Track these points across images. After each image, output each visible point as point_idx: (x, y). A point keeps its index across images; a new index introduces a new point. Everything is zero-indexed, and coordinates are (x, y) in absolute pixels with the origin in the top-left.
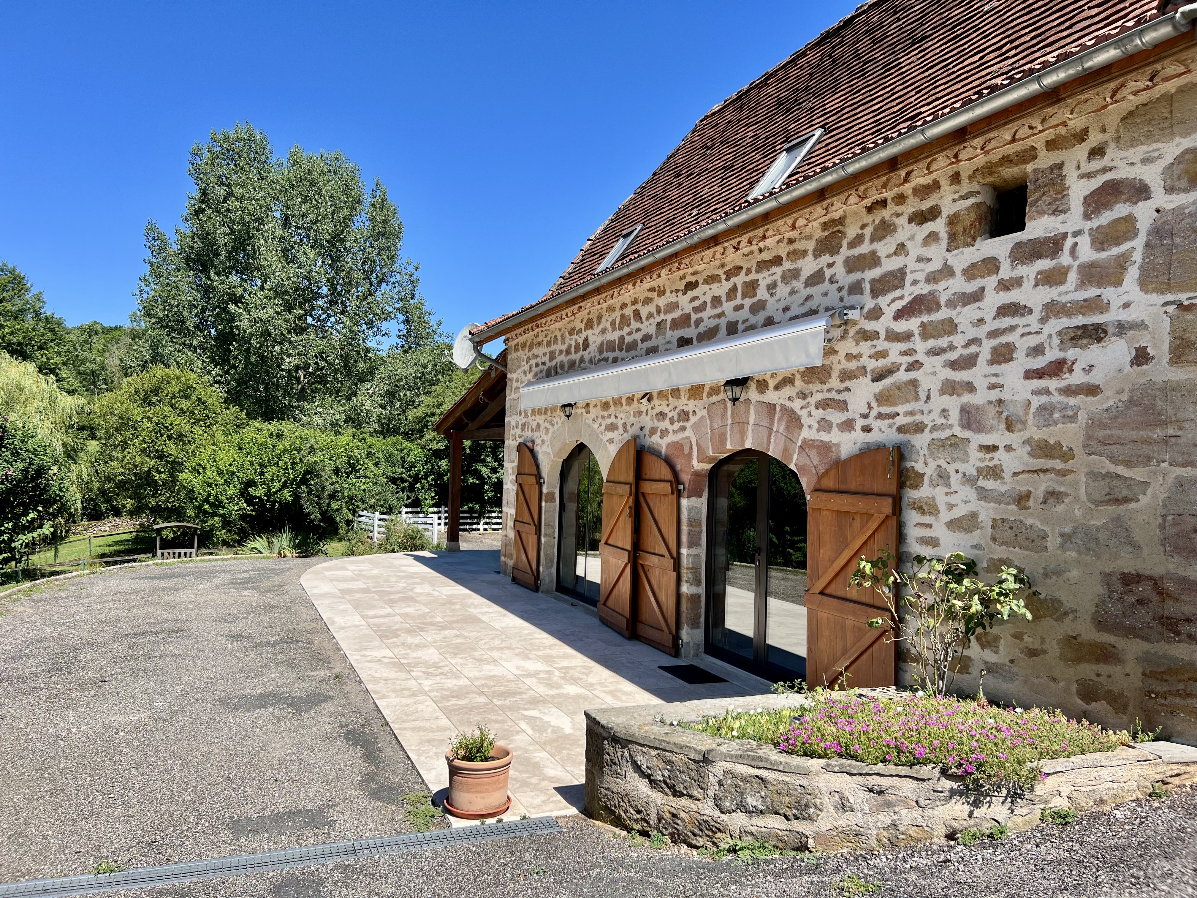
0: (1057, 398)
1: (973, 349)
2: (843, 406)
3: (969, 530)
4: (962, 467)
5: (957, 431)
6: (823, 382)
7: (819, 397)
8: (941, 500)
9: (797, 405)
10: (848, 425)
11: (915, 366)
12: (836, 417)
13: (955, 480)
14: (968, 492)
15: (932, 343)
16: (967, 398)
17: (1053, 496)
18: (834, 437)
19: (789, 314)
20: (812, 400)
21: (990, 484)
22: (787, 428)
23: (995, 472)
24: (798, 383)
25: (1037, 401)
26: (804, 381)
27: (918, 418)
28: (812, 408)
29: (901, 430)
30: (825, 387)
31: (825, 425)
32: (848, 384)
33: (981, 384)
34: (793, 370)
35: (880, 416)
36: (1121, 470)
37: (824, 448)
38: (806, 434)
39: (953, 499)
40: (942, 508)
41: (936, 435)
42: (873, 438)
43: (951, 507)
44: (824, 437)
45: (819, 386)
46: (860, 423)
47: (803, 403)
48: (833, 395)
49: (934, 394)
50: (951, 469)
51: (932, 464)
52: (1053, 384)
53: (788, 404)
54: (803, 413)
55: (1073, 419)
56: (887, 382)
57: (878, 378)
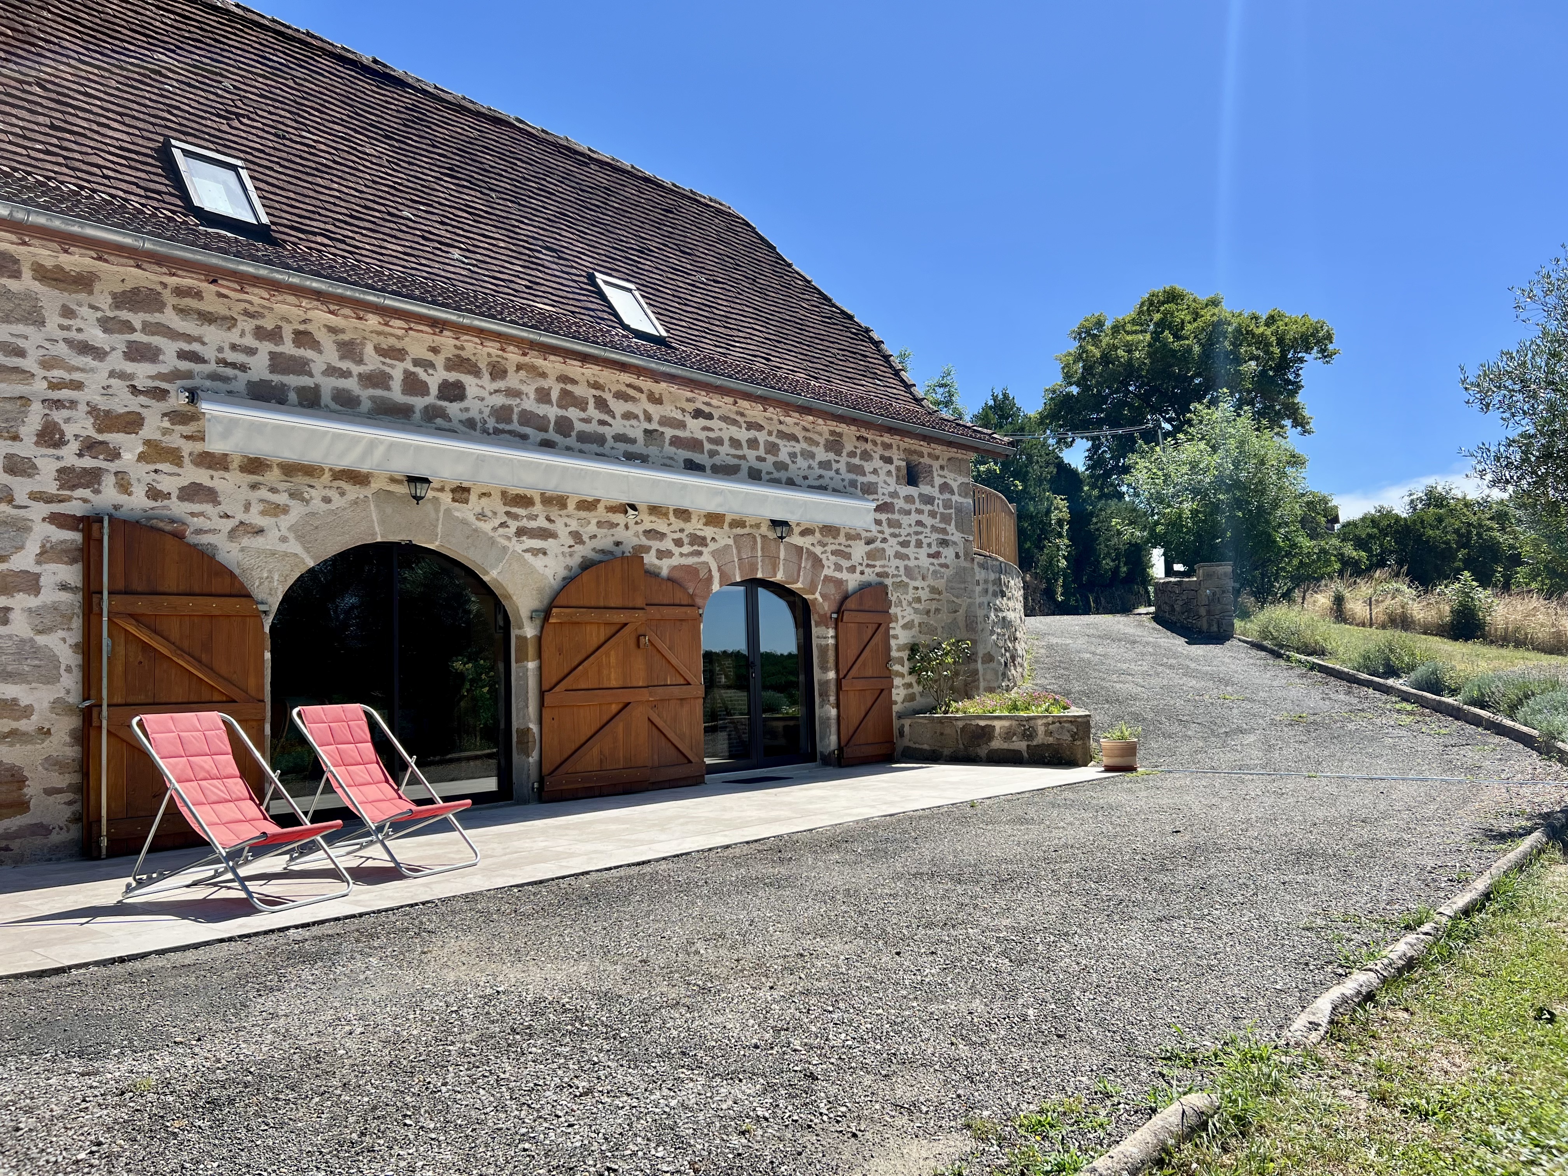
0: (938, 568)
1: (908, 538)
2: (848, 556)
3: (911, 628)
4: (907, 597)
5: (904, 578)
6: (834, 538)
7: (834, 547)
8: (899, 614)
9: (818, 550)
10: (852, 569)
11: (884, 540)
12: (845, 564)
13: (905, 603)
14: (909, 610)
15: (892, 530)
16: (906, 562)
17: (937, 610)
18: (844, 575)
19: (807, 482)
20: (829, 548)
21: (916, 606)
22: (813, 566)
23: (918, 600)
24: (817, 534)
25: (932, 568)
26: (822, 534)
27: (886, 569)
28: (829, 554)
29: (877, 574)
30: (837, 541)
31: (838, 568)
32: (849, 542)
33: (912, 556)
34: (815, 525)
35: (868, 566)
36: (955, 599)
37: (839, 583)
38: (826, 572)
39: (905, 614)
40: (900, 618)
41: (895, 580)
42: (865, 578)
43: (903, 617)
44: (838, 575)
45: (832, 541)
46: (859, 569)
47: (823, 549)
48: (842, 548)
49: (892, 558)
50: (902, 598)
51: (895, 595)
52: (935, 561)
53: (811, 548)
54: (823, 557)
55: (942, 577)
56: (872, 546)
57: (868, 543)
